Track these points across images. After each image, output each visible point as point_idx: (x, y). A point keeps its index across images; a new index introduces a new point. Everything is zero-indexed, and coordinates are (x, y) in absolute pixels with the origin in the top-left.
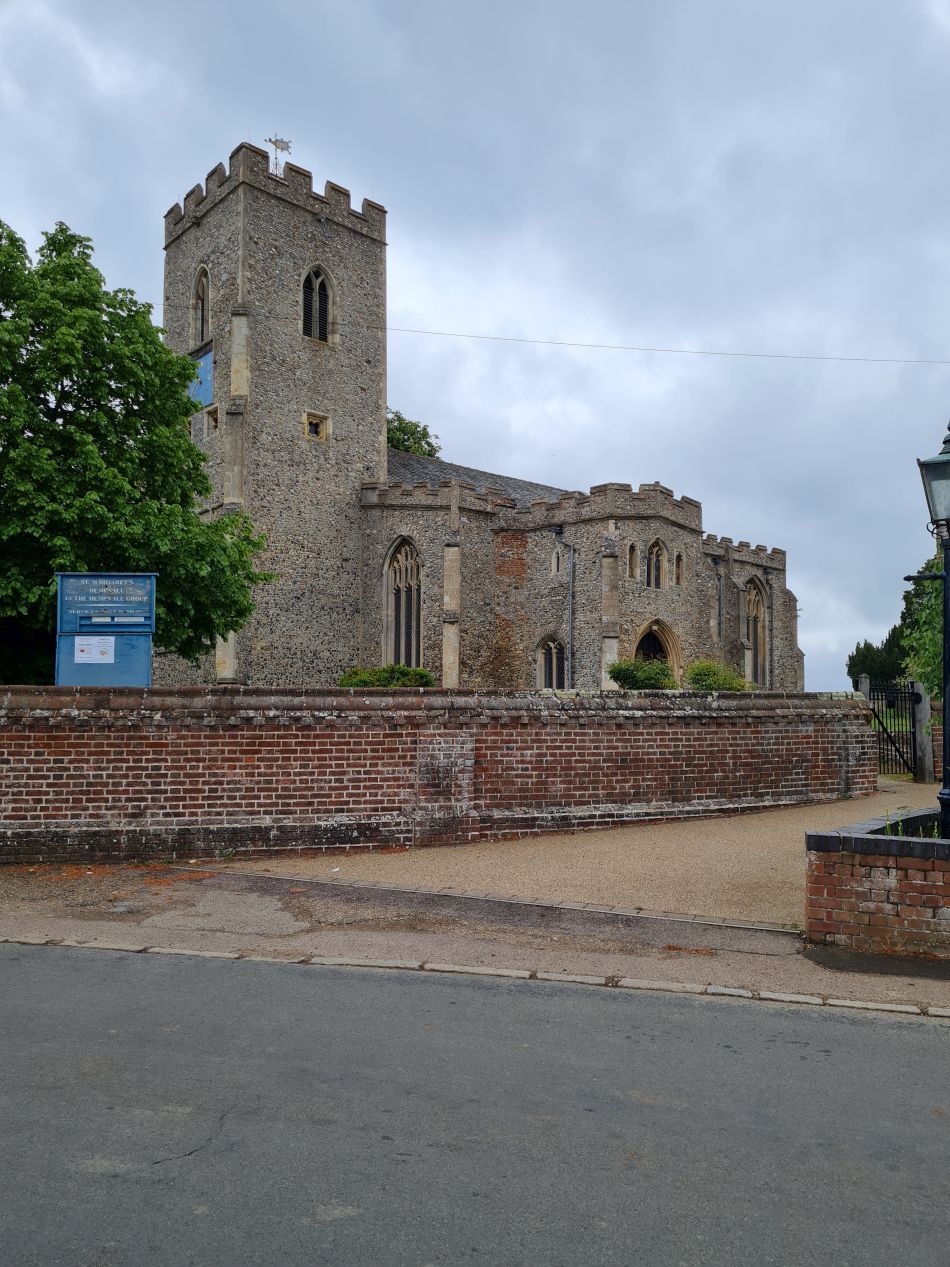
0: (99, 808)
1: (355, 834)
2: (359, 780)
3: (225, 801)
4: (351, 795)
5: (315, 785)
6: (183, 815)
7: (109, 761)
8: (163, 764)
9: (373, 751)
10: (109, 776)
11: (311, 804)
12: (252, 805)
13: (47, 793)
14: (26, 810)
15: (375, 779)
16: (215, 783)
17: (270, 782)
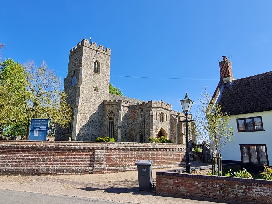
0: (31, 164)
1: (81, 171)
2: (83, 160)
3: (56, 164)
4: (81, 163)
5: (74, 161)
6: (47, 166)
7: (34, 155)
8: (44, 156)
9: (85, 154)
10: (34, 158)
11: (73, 165)
12: (61, 165)
13: (22, 161)
14: (18, 165)
15: (86, 160)
16: (54, 160)
17: (65, 160)
